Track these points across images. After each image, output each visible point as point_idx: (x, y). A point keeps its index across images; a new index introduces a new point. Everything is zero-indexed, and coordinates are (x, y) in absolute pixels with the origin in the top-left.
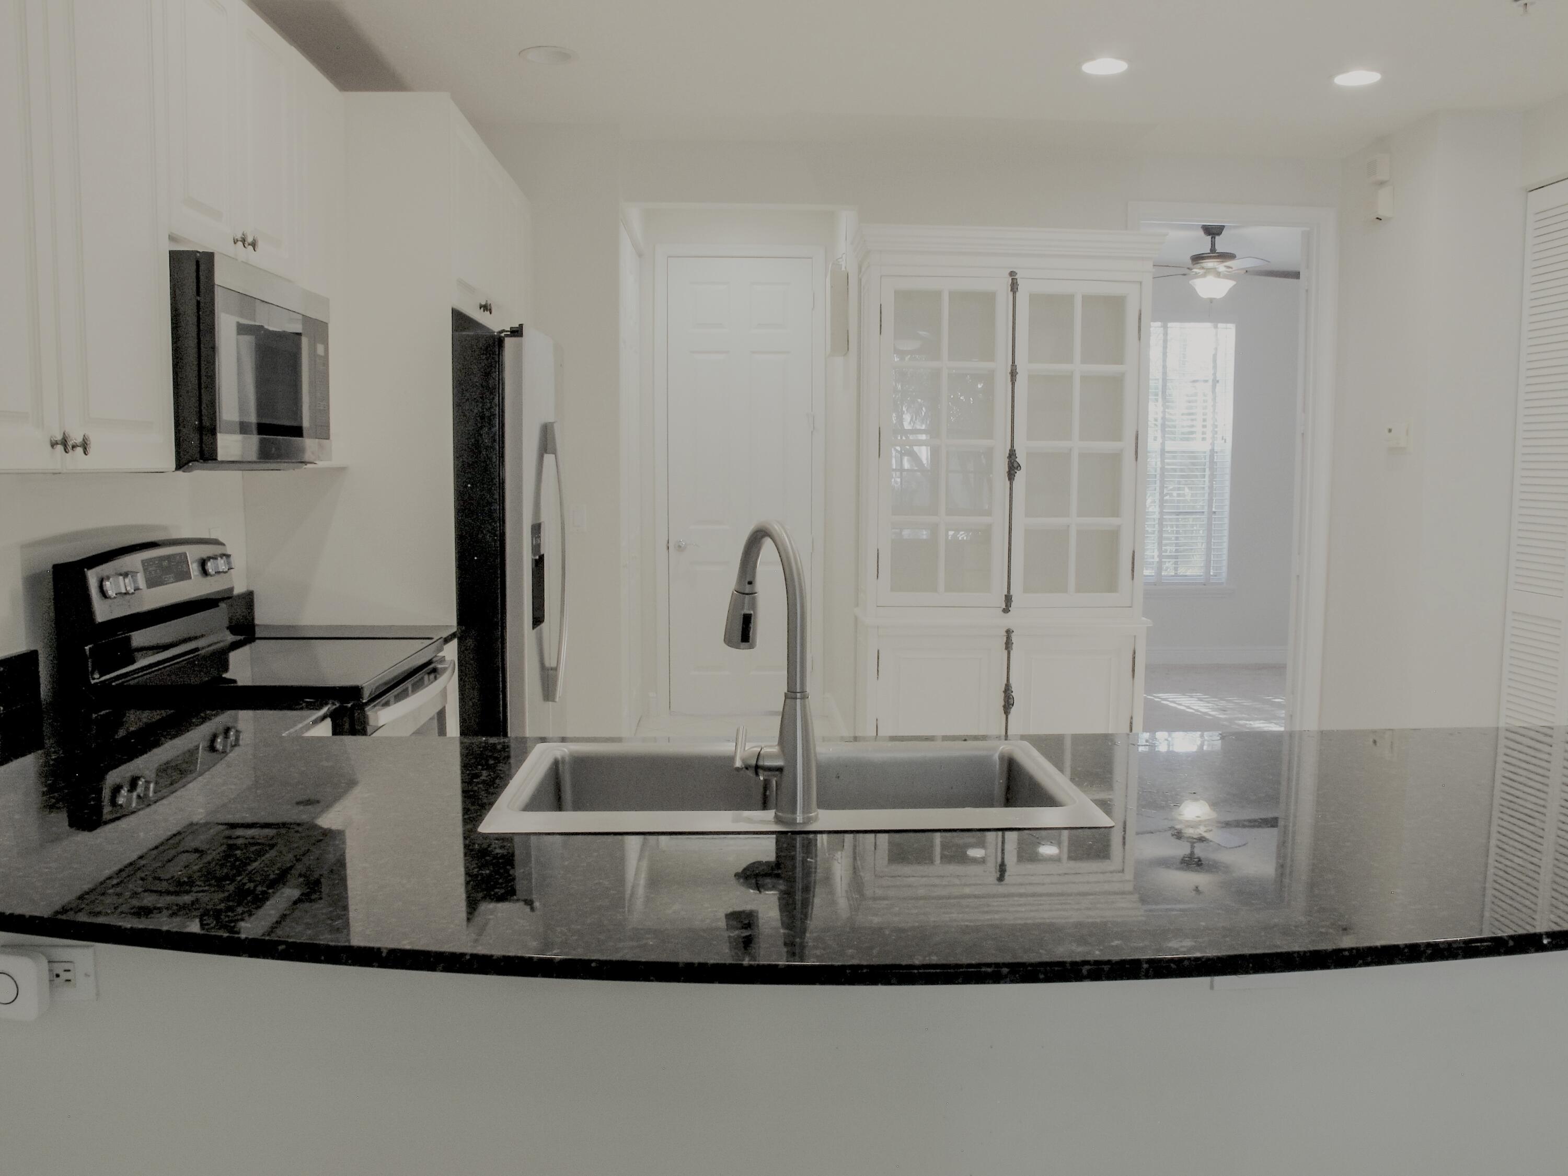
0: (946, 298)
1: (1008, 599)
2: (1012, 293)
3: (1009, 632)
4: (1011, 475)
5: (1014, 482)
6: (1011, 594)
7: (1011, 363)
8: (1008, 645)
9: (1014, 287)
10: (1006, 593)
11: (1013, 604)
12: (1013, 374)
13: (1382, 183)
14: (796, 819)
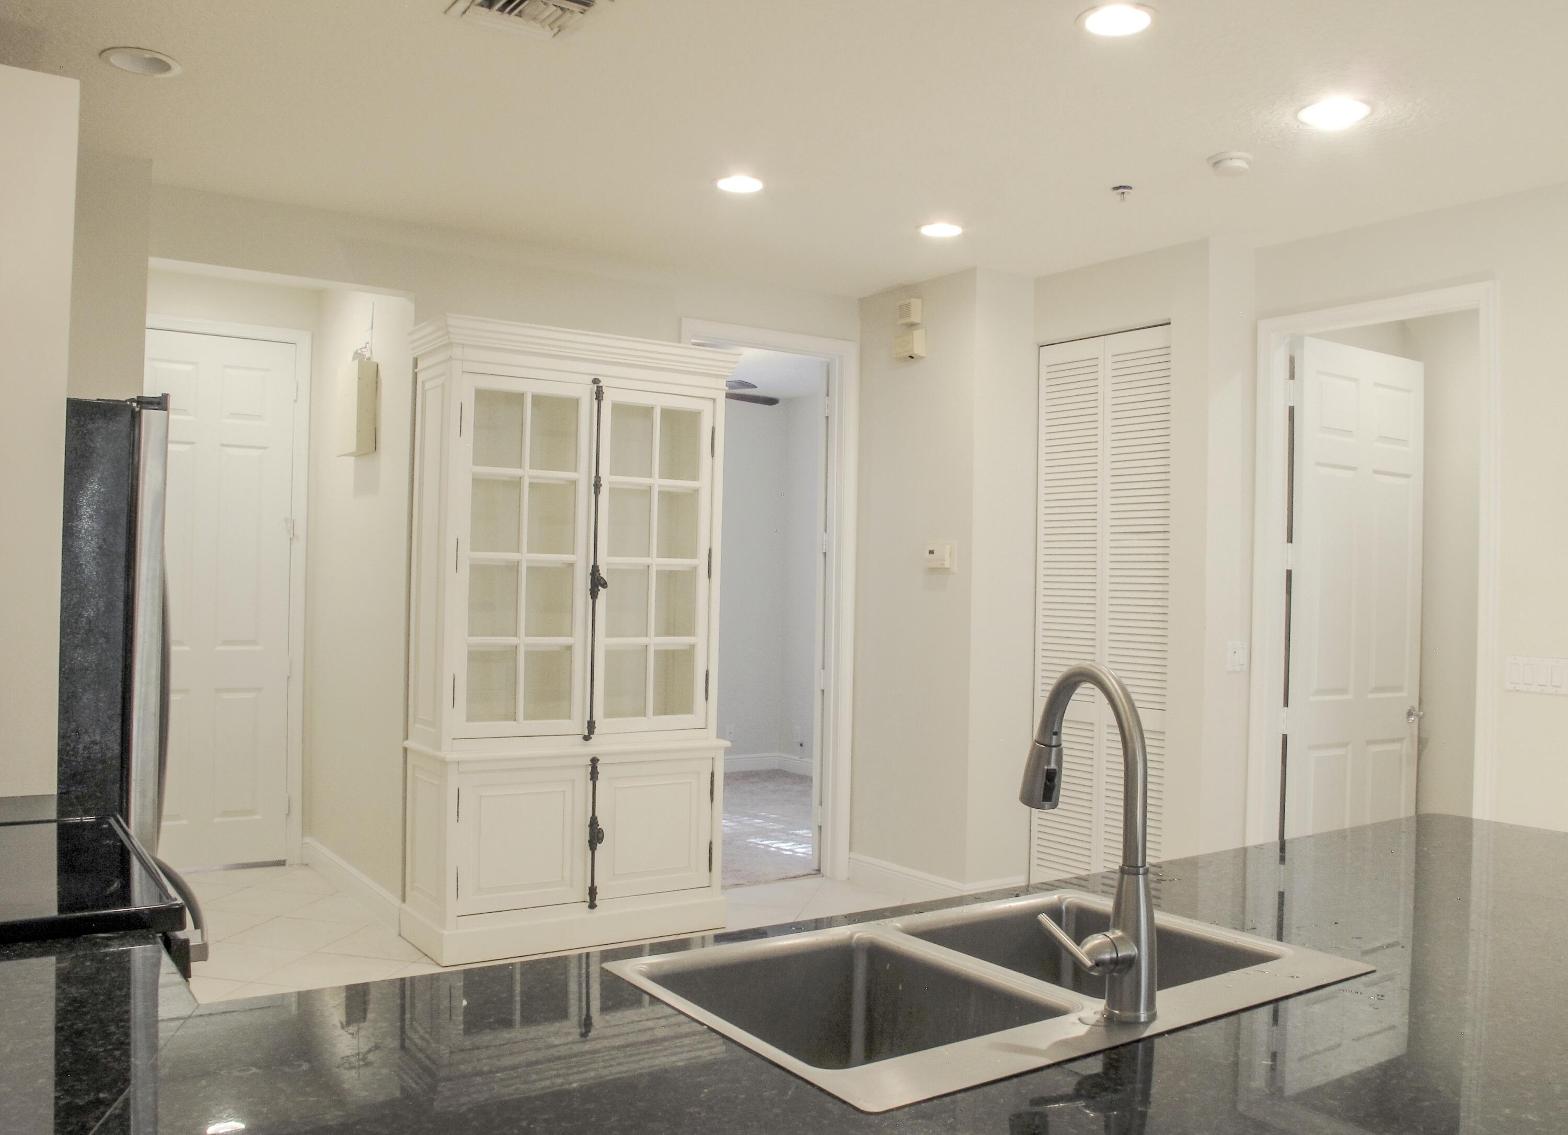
0: (528, 401)
1: (591, 725)
2: (597, 401)
3: (594, 761)
4: (594, 594)
5: (597, 600)
6: (594, 719)
7: (595, 475)
8: (594, 775)
9: (599, 395)
10: (589, 719)
11: (596, 731)
12: (597, 486)
13: (912, 326)
14: (1138, 1017)
